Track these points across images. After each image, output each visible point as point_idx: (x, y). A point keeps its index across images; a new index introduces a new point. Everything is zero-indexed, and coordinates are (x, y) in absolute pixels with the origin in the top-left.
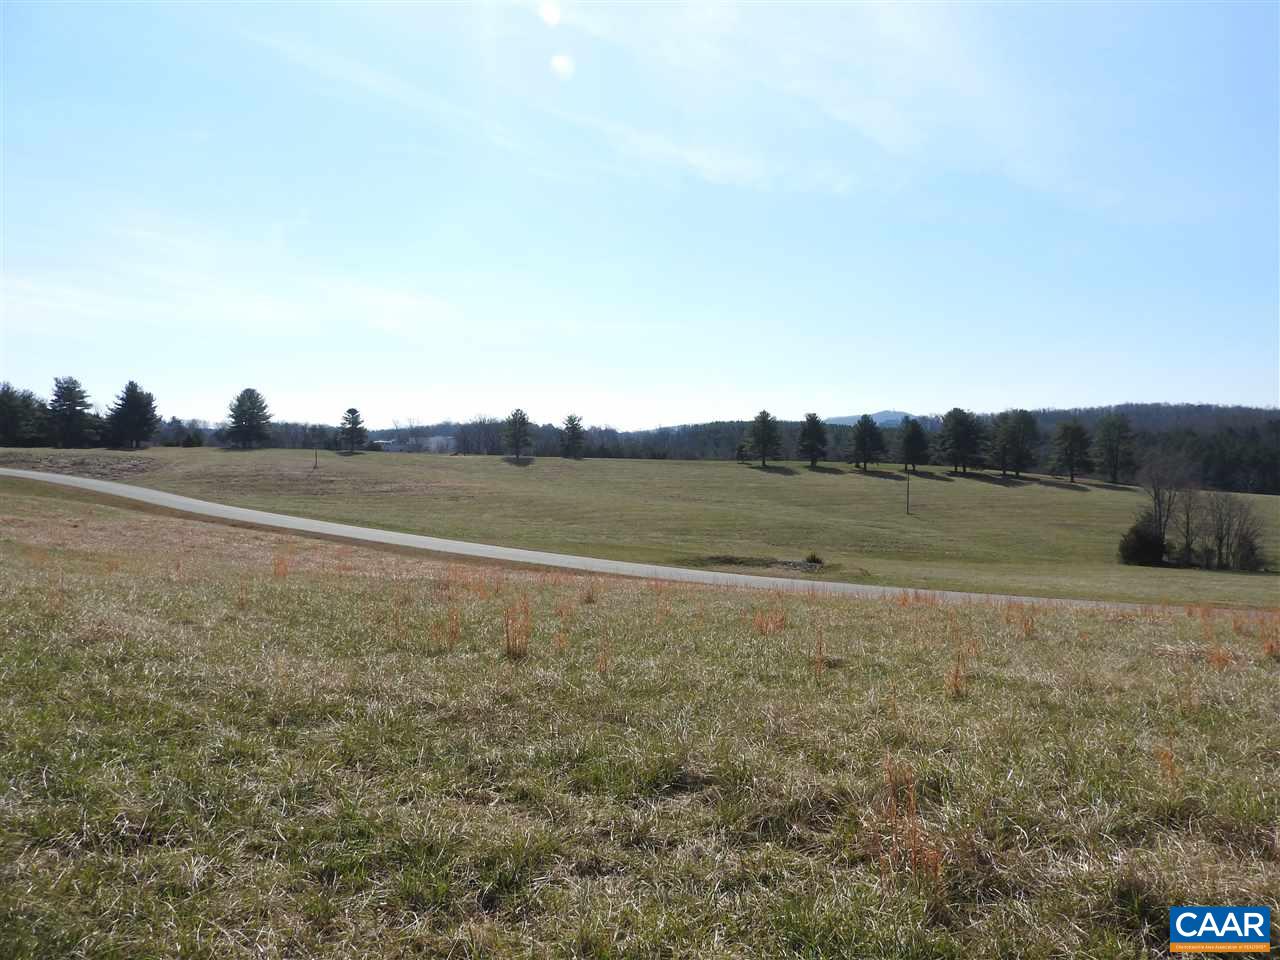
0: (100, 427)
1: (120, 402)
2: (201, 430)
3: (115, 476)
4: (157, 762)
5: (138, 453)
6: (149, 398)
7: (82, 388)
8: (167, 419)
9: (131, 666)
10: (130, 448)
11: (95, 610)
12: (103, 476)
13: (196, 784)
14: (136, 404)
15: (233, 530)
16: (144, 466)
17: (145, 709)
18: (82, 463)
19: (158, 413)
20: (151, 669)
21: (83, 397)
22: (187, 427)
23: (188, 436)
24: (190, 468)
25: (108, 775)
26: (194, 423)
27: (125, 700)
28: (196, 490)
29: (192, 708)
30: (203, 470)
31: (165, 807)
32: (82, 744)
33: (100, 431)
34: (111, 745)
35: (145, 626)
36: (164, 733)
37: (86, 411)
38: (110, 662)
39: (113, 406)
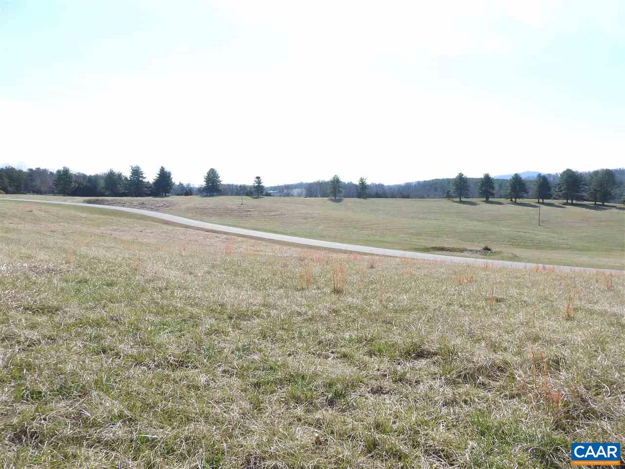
0: (150, 187)
1: (158, 176)
2: (191, 188)
3: (157, 209)
4: (183, 332)
5: (165, 199)
6: (170, 174)
7: (142, 170)
8: (177, 183)
9: (169, 291)
10: (162, 196)
11: (152, 267)
12: (152, 209)
13: (199, 343)
14: (164, 178)
15: (207, 233)
16: (168, 205)
17: (177, 310)
18: (143, 204)
19: (173, 180)
20: (178, 293)
21: (142, 174)
22: (186, 186)
23: (187, 191)
24: (188, 205)
25: (163, 337)
26: (188, 185)
27: (168, 306)
28: (190, 215)
29: (195, 310)
30: (193, 206)
31: (188, 352)
32: (152, 324)
33: (150, 189)
34: (164, 325)
35: (173, 275)
36: (185, 320)
37: (144, 180)
38: (161, 290)
39: (155, 178)
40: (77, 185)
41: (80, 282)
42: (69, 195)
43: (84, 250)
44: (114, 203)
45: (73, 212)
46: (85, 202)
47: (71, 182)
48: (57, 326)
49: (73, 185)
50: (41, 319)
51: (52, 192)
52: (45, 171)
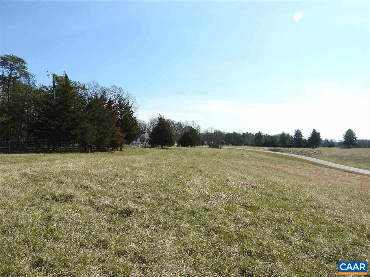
0: (306, 142)
1: (311, 135)
2: (334, 142)
3: (310, 155)
4: (332, 239)
5: (316, 149)
6: (319, 134)
7: (301, 132)
8: (324, 139)
9: (321, 209)
10: (313, 148)
11: (309, 193)
12: (307, 155)
13: (346, 250)
14: (315, 136)
15: (345, 173)
16: (317, 153)
17: (327, 223)
18: (301, 152)
19: (321, 138)
20: (327, 211)
21: (301, 134)
22: (330, 141)
23: (330, 144)
24: (331, 153)
25: (319, 239)
26: (332, 141)
27: (321, 219)
28: (333, 160)
29: (341, 226)
30: (335, 154)
31: (337, 253)
32: (311, 228)
33: (306, 143)
34: (319, 231)
35: (324, 199)
36: (334, 231)
37: (302, 138)
38: (316, 207)
39: (309, 136)
40: (265, 141)
41: (268, 195)
42: (261, 146)
43: (269, 177)
44: (285, 151)
45: (262, 156)
46: (268, 150)
47: (262, 139)
48: (258, 218)
49: (263, 141)
50: (251, 212)
51: (253, 145)
52: (250, 134)
